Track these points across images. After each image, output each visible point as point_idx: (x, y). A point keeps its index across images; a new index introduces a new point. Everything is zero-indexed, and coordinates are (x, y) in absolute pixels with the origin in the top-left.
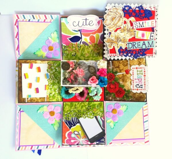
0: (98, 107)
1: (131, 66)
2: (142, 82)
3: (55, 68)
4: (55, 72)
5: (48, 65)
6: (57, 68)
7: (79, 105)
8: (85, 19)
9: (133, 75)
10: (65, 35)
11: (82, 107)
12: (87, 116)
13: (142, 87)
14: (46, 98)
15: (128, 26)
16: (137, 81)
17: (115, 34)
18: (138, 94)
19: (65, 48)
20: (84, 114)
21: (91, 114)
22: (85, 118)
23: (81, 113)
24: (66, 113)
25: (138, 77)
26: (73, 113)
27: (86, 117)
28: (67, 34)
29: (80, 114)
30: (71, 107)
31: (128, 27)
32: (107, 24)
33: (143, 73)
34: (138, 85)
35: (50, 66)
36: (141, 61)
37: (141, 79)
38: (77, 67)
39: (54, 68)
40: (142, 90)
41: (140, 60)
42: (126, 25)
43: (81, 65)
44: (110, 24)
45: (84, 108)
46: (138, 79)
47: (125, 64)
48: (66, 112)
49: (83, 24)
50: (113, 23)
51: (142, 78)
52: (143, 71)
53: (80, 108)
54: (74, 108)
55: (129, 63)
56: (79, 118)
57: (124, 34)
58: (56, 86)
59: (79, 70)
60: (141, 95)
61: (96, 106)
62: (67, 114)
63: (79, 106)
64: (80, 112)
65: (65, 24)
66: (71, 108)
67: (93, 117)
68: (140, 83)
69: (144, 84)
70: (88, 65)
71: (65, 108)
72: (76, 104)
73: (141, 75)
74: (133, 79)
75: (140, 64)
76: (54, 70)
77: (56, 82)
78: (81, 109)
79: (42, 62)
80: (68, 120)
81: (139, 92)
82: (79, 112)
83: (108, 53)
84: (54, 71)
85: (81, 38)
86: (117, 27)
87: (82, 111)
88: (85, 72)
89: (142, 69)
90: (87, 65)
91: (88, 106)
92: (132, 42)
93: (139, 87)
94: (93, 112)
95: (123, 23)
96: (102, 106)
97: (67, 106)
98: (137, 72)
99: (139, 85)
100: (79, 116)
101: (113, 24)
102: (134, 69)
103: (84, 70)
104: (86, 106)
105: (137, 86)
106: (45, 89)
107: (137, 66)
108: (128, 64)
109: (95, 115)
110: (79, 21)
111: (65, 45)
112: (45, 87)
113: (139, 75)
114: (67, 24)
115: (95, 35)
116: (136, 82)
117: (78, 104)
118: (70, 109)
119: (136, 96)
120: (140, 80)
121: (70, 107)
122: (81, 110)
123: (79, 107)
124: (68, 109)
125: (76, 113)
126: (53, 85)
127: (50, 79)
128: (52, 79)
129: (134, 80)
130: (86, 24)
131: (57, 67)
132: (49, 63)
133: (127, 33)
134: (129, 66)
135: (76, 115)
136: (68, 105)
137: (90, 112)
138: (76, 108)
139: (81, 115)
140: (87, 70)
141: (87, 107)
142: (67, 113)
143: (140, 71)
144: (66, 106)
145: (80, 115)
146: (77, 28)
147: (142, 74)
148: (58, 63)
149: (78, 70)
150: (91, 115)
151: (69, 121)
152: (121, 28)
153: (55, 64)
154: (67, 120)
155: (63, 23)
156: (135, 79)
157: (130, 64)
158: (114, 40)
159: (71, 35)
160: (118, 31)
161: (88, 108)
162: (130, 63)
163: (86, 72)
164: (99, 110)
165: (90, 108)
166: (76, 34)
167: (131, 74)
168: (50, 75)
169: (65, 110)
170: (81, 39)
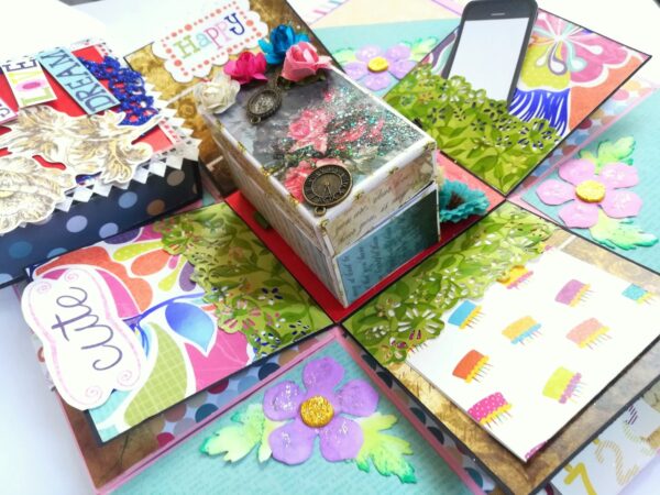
0: (408, 101)
1: (183, 86)
2: (217, 25)
3: (395, 320)
4: (411, 306)
5: (410, 353)
6: (391, 313)
7: (461, 146)
8: (59, 329)
9: (211, 62)
10: (198, 375)
11: (456, 132)
12: (467, 94)
13: (234, 15)
14: (563, 246)
15: (13, 140)
16: (220, 40)
17: (75, 163)
18: (266, 15)
19: (263, 341)
20: (474, 104)
21: (448, 93)
22: (481, 91)
23: (478, 114)
24: (534, 149)
25: (208, 42)
26: (504, 134)
27: (475, 93)
28: (183, 368)
29: (489, 113)
30: (493, 159)
31: (21, 137)
32: (41, 205)
33: (180, 37)
34: (233, 30)
35: (407, 341)
36: (145, 65)
37: (207, 31)
38: (297, 153)
39: (400, 320)
40: (241, 10)
41: (142, 68)
42: (9, 147)
43: (276, 147)
44: (36, 195)
45: (453, 123)
46: (213, 39)
47: (188, 110)
48: (532, 153)
49: (92, 326)
50: (25, 188)
51: (202, 32)
52: (173, 40)
53: (470, 133)
54: (487, 146)
55: (177, 97)
56: (500, 105)
57: (58, 136)
58: (473, 256)
59: (303, 137)
60: (258, 6)
61: (409, 106)
62: (531, 144)
63: (463, 140)
64: (479, 120)
65: (132, 404)
66: (497, 157)
67: (455, 78)
68: (222, 26)
69: (216, 15)
70: (253, 131)
71: (520, 169)
72: (469, 156)
73: (193, 39)
74: (223, 54)
75: (156, 64)
76: (407, 314)
77: (455, 270)
78: (464, 129)
79: (418, 388)
80: (548, 122)
81: (255, 16)
82: (485, 123)
83: (173, 150)
84: (415, 311)
85: (169, 302)
86: (39, 166)
87: (471, 118)
88: (291, 117)
89: (170, 46)
90: (258, 135)
91: (435, 120)
92: (82, 104)
93: (238, 21)
94: (435, 95)
95: (8, 159)
96: (395, 95)
97: (506, 173)
98: (189, 55)
99: (231, 26)
100: (494, 110)
101: (30, 184)
102: (188, 69)
103: (287, 126)
104: (439, 129)
105: (239, 29)
106: (530, 279)
107: (169, 65)
108: (179, 100)
109: (442, 81)
110: (84, 348)
111: (250, 349)
112: (520, 285)
113: (198, 46)
114: (127, 393)
115: (127, 263)
116: (228, 39)
117: (461, 151)
118: (505, 155)
119: (274, 17)
120: (213, 33)
121: (500, 160)
122: (473, 124)
123: (469, 141)
124: (513, 158)
125: (494, 126)
126: (478, 265)
127: (463, 294)
128: (459, 289)
129: (224, 50)
130: (87, 314)
131: (385, 318)
132: (399, 356)
133: (50, 130)
134: (184, 93)
135: (503, 120)
136: (498, 176)
137: (448, 99)
138: (481, 144)
139: (487, 107)
140: (282, 118)
141: (440, 123)
142: (528, 149)
143: (182, 48)
144: (512, 175)
145: (487, 111)
146: (126, 338)
147: (189, 37)
148: (364, 327)
149: (304, 140)
150: (451, 88)
151: (547, 117)
152: (37, 157)
153: (379, 331)
154: (552, 124)
155: (127, 415)
156: (220, 47)
157: (178, 92)
158: (105, 153)
159: (178, 350)
160: (55, 157)
161: (442, 117)
162: (173, 96)
163: (286, 114)
164: (416, 89)
165: (434, 110)
166: (160, 332)
167: (212, 70)
168: (449, 307)
169: (525, 163)
170: (176, 301)
